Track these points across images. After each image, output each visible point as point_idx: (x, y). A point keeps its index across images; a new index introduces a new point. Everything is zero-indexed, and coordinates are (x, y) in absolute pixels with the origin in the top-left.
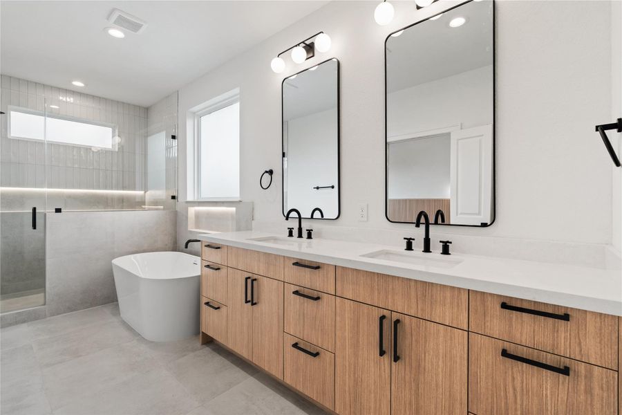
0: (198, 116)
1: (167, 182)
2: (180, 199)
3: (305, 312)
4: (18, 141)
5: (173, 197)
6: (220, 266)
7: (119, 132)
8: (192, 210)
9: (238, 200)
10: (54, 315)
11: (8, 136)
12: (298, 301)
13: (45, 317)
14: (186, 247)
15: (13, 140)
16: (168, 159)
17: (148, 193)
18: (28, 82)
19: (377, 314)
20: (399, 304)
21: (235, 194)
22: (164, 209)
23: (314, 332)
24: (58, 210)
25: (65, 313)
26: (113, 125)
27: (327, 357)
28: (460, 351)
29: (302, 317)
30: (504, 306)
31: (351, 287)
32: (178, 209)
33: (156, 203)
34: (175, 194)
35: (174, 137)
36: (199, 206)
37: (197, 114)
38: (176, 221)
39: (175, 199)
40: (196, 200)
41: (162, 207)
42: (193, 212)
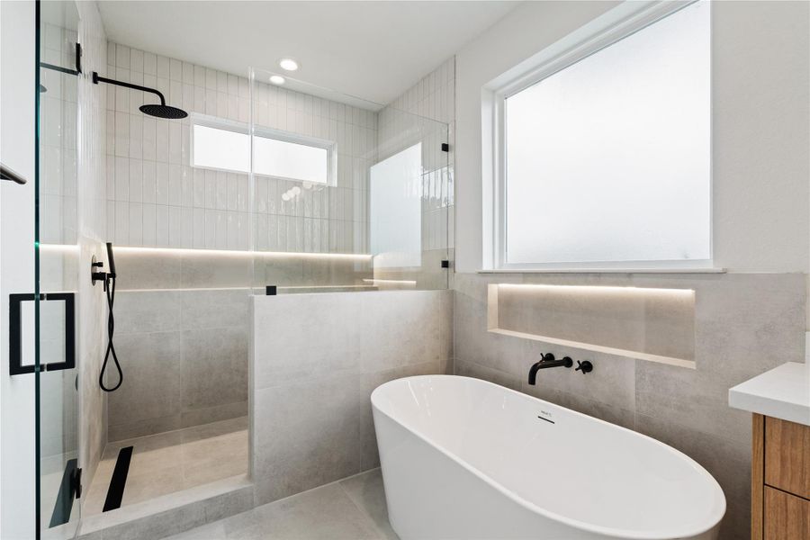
0: (501, 96)
4: (204, 171)
5: (445, 264)
7: (339, 154)
8: (494, 290)
10: (266, 503)
11: (191, 165)
13: (252, 506)
14: (532, 380)
15: (198, 169)
18: (217, 72)
22: (418, 286)
24: (271, 291)
25: (284, 497)
26: (330, 142)
34: (449, 258)
35: (445, 148)
37: (501, 91)
38: (452, 309)
39: (447, 267)
40: (497, 269)
41: (414, 282)
42: (496, 293)
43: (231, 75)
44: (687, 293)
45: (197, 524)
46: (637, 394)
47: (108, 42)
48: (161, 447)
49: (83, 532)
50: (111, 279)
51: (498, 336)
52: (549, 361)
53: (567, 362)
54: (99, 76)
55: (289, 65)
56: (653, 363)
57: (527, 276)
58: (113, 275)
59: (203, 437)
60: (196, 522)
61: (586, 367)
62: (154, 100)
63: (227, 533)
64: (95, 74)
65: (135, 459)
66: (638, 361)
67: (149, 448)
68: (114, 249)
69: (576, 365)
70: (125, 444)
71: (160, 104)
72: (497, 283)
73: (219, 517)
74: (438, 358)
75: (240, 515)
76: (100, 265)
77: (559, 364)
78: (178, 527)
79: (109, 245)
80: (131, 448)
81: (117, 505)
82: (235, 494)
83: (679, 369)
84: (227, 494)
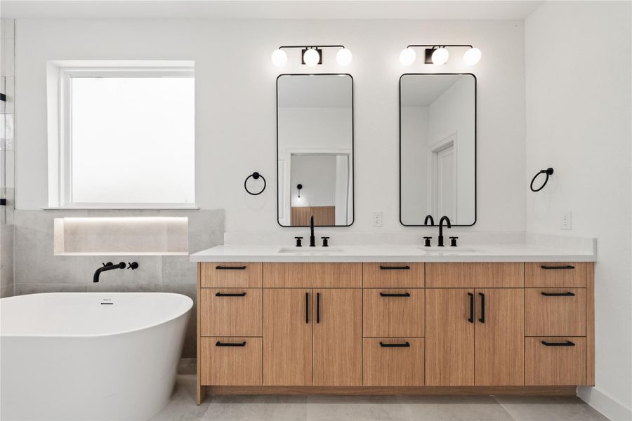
3: (391, 310)
5: (2, 202)
6: (245, 290)
9: (194, 207)
12: (382, 302)
14: (96, 279)
19: (462, 293)
20: (480, 282)
21: (188, 198)
23: (401, 325)
27: (416, 344)
28: (520, 302)
29: (386, 317)
30: (543, 267)
31: (440, 277)
32: (17, 222)
34: (5, 197)
37: (66, 71)
38: (12, 242)
39: (5, 204)
40: (63, 206)
44: (185, 220)
46: (163, 274)
51: (64, 258)
52: (109, 266)
53: (122, 265)
56: (170, 256)
57: (91, 212)
61: (135, 266)
66: (163, 256)
69: (128, 265)
72: (63, 217)
77: (116, 267)
83: (181, 256)
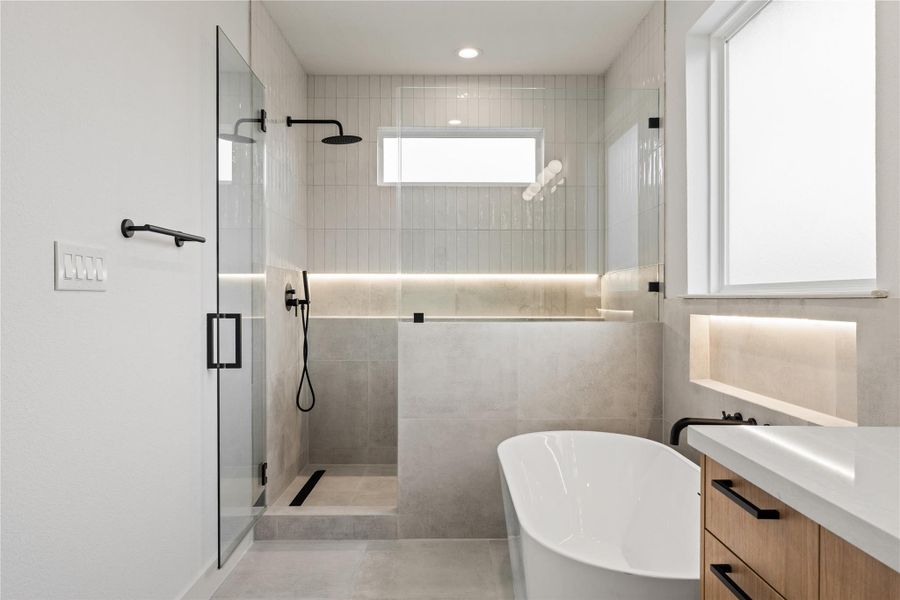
0: (718, 40)
1: (642, 248)
2: (671, 290)
4: (391, 189)
5: (654, 287)
8: (702, 325)
10: (409, 538)
11: (379, 183)
13: (396, 537)
15: (384, 188)
16: (643, 189)
17: (606, 277)
22: (635, 318)
24: (419, 318)
26: (537, 129)
32: (665, 319)
33: (619, 301)
34: (659, 278)
35: (654, 123)
36: (719, 313)
37: (717, 33)
38: (660, 350)
39: (657, 290)
40: (714, 292)
41: (631, 312)
42: (708, 327)
43: (417, 76)
44: (850, 328)
45: (347, 537)
47: (308, 76)
48: (346, 475)
49: (266, 514)
50: (306, 306)
51: (698, 389)
54: (293, 119)
55: (468, 53)
58: (306, 301)
59: (383, 474)
60: (346, 535)
62: (333, 131)
63: (367, 550)
64: (289, 118)
65: (323, 480)
67: (336, 475)
68: (310, 277)
70: (319, 467)
71: (338, 134)
72: (708, 314)
73: (365, 537)
74: (635, 415)
75: (383, 541)
76: (293, 292)
78: (332, 533)
79: (305, 273)
80: (324, 471)
81: (300, 504)
82: (380, 518)
84: (373, 516)
